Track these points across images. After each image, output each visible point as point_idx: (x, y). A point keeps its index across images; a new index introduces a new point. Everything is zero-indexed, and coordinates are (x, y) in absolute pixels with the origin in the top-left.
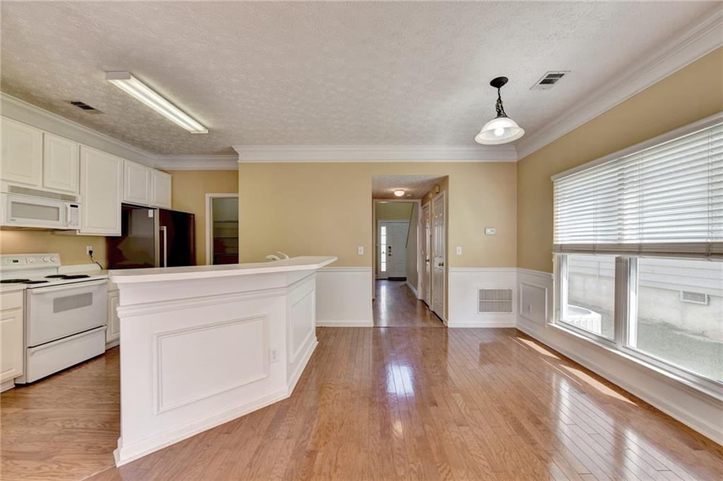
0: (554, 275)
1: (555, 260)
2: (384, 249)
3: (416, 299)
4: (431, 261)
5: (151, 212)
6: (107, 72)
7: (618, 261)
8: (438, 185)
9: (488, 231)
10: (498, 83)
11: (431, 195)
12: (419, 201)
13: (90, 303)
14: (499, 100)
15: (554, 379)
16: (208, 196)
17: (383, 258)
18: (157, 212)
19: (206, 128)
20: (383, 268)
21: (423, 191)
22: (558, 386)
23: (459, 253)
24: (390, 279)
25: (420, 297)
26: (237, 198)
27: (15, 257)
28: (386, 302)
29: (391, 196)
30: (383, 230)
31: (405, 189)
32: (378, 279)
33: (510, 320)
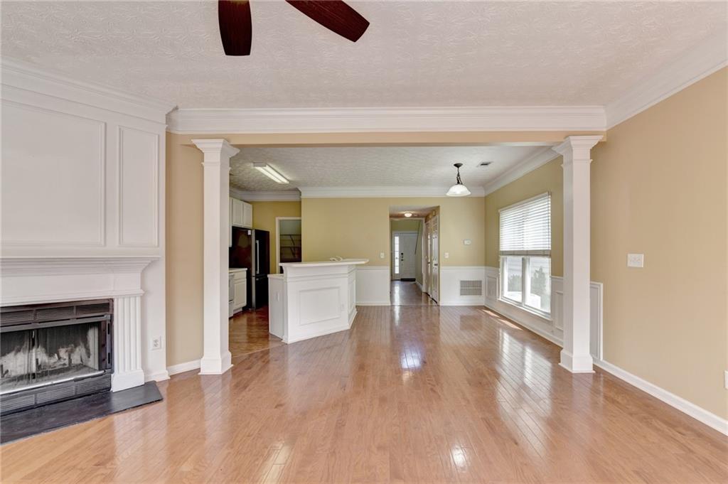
0: (500, 269)
1: (501, 261)
2: (397, 255)
3: (421, 292)
4: (431, 263)
5: (249, 231)
6: (254, 163)
7: (523, 259)
8: (434, 210)
9: (466, 242)
10: (457, 166)
11: (430, 217)
12: (424, 219)
14: (458, 175)
15: (501, 331)
16: (277, 219)
17: (397, 262)
18: (254, 231)
19: (288, 180)
20: (397, 271)
21: (426, 213)
22: (503, 334)
23: (447, 257)
24: (403, 280)
25: (424, 290)
26: (301, 220)
28: (400, 293)
29: (403, 216)
30: (397, 239)
31: (413, 212)
32: (392, 280)
33: (480, 300)
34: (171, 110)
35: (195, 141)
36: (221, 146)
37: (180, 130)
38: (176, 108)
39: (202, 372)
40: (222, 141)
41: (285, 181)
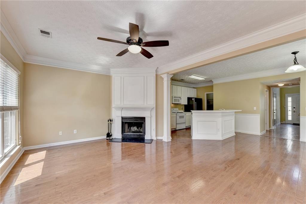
2: (290, 109)
5: (193, 99)
10: (294, 53)
13: (183, 118)
14: (295, 59)
16: (205, 93)
18: (194, 99)
19: (205, 78)
26: (213, 93)
27: (173, 108)
31: (284, 83)
34: (156, 68)
35: (161, 76)
36: (166, 75)
37: (159, 73)
38: (158, 68)
39: (163, 140)
40: (166, 74)
41: (204, 79)
